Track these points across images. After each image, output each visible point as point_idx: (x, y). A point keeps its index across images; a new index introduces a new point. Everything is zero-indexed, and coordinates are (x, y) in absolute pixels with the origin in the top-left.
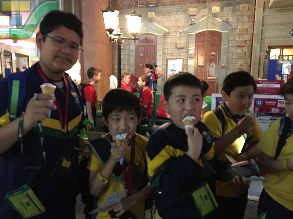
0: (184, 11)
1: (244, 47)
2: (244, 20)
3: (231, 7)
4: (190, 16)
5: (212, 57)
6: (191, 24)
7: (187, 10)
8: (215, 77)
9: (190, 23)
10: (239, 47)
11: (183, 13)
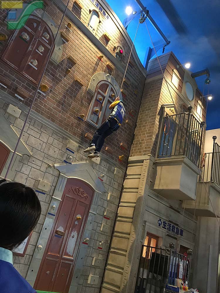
0: (63, 138)
1: (109, 219)
2: (114, 187)
3: (108, 165)
4: (67, 149)
5: (76, 223)
6: (65, 162)
7: (66, 139)
8: (72, 256)
9: (65, 159)
10: (105, 217)
11: (61, 140)
